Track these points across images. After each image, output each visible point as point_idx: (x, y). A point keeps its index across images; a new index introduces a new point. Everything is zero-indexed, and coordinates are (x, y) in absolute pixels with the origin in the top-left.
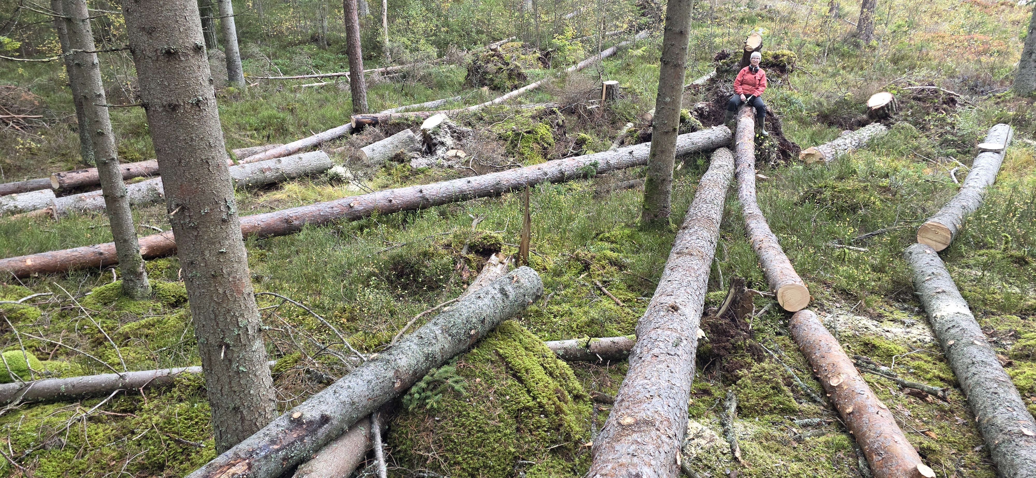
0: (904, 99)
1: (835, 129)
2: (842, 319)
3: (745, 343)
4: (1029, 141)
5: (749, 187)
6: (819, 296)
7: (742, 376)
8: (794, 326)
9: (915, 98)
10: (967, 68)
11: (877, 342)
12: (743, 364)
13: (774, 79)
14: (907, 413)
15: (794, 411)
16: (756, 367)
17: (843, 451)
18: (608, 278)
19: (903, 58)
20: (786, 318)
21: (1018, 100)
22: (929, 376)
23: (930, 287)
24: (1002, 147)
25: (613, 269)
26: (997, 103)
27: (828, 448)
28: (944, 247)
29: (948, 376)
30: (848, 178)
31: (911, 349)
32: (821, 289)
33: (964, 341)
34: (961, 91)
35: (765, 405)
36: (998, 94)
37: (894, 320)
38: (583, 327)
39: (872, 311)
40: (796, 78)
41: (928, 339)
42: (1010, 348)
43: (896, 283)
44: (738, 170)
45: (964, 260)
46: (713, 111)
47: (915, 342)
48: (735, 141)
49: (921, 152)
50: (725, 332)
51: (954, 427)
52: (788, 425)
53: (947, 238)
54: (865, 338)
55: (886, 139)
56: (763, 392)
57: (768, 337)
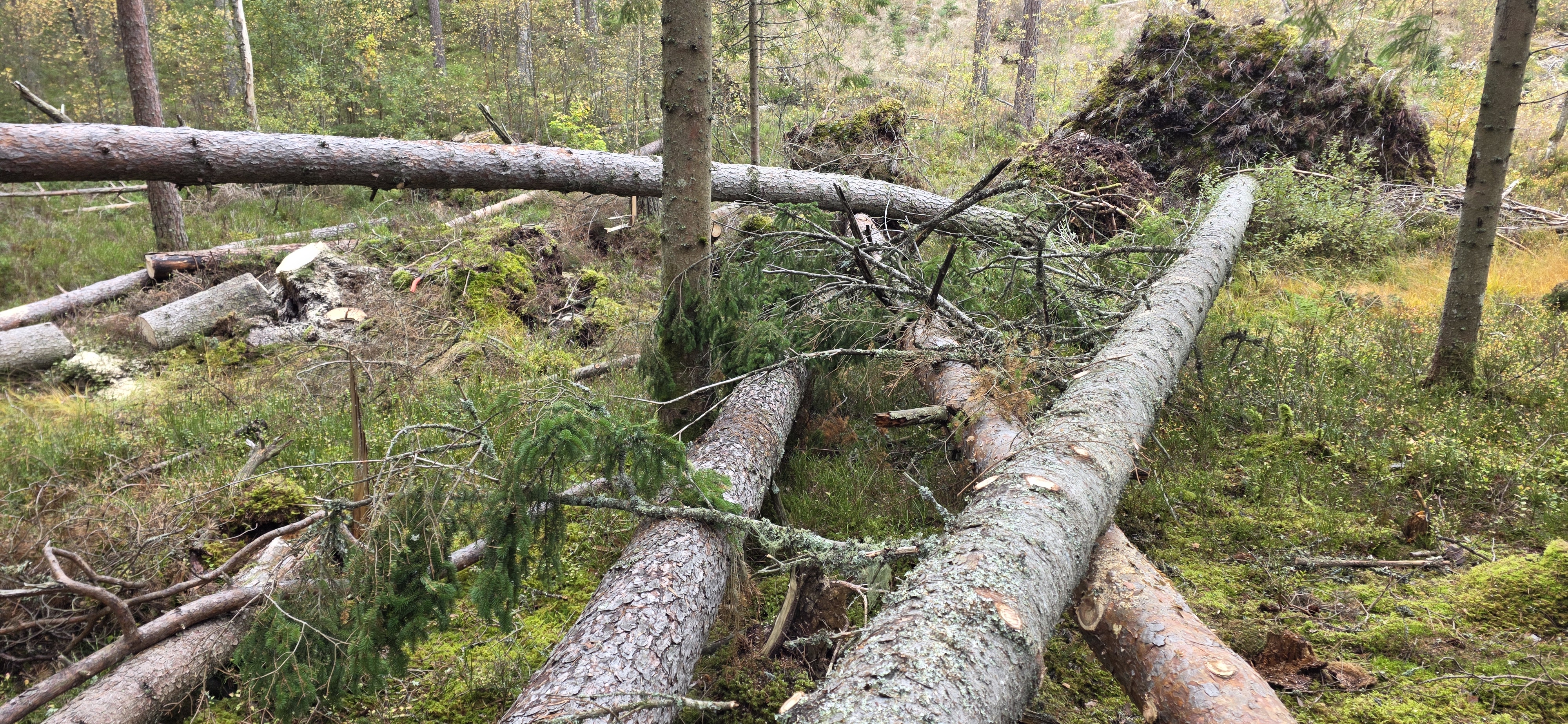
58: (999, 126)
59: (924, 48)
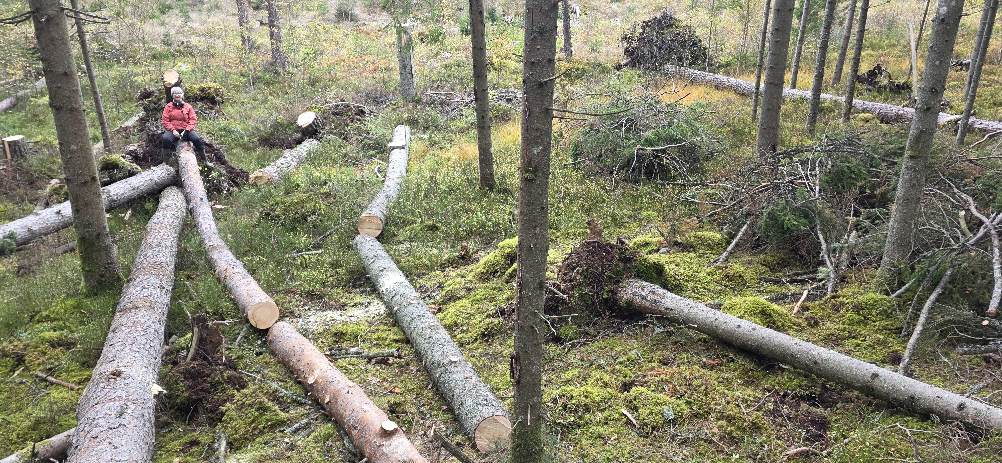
0: (326, 115)
1: (276, 150)
2: (312, 319)
3: (222, 377)
4: (422, 136)
5: (206, 220)
6: (288, 305)
7: (226, 411)
8: (271, 342)
9: (334, 114)
10: (367, 84)
11: (343, 329)
12: (226, 398)
13: (208, 112)
14: (376, 380)
15: (282, 422)
16: (238, 395)
17: (330, 439)
18: (52, 363)
19: (317, 81)
20: (263, 336)
21: (407, 105)
22: (387, 342)
23: (374, 268)
24: (404, 144)
25: (57, 351)
26: (394, 110)
27: (317, 442)
28: (379, 232)
29: (401, 336)
30: (293, 192)
31: (371, 324)
32: (288, 298)
33: (404, 304)
34: (367, 103)
35: (254, 429)
36: (393, 102)
37: (355, 305)
38: (27, 434)
39: (334, 304)
40: (230, 108)
41: (382, 312)
42: (438, 297)
43: (352, 272)
44: (191, 206)
45: (396, 239)
46: (149, 152)
47: (374, 317)
48: (181, 178)
49: (350, 157)
50: (200, 374)
51: (411, 377)
52: (279, 439)
53: (379, 224)
54: (334, 330)
55: (319, 151)
56: (250, 418)
57: (248, 361)
58: (265, 70)
59: (204, 16)
